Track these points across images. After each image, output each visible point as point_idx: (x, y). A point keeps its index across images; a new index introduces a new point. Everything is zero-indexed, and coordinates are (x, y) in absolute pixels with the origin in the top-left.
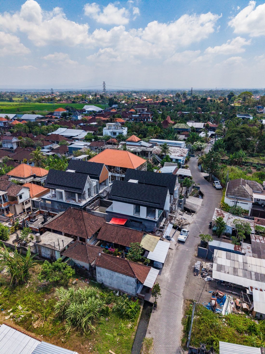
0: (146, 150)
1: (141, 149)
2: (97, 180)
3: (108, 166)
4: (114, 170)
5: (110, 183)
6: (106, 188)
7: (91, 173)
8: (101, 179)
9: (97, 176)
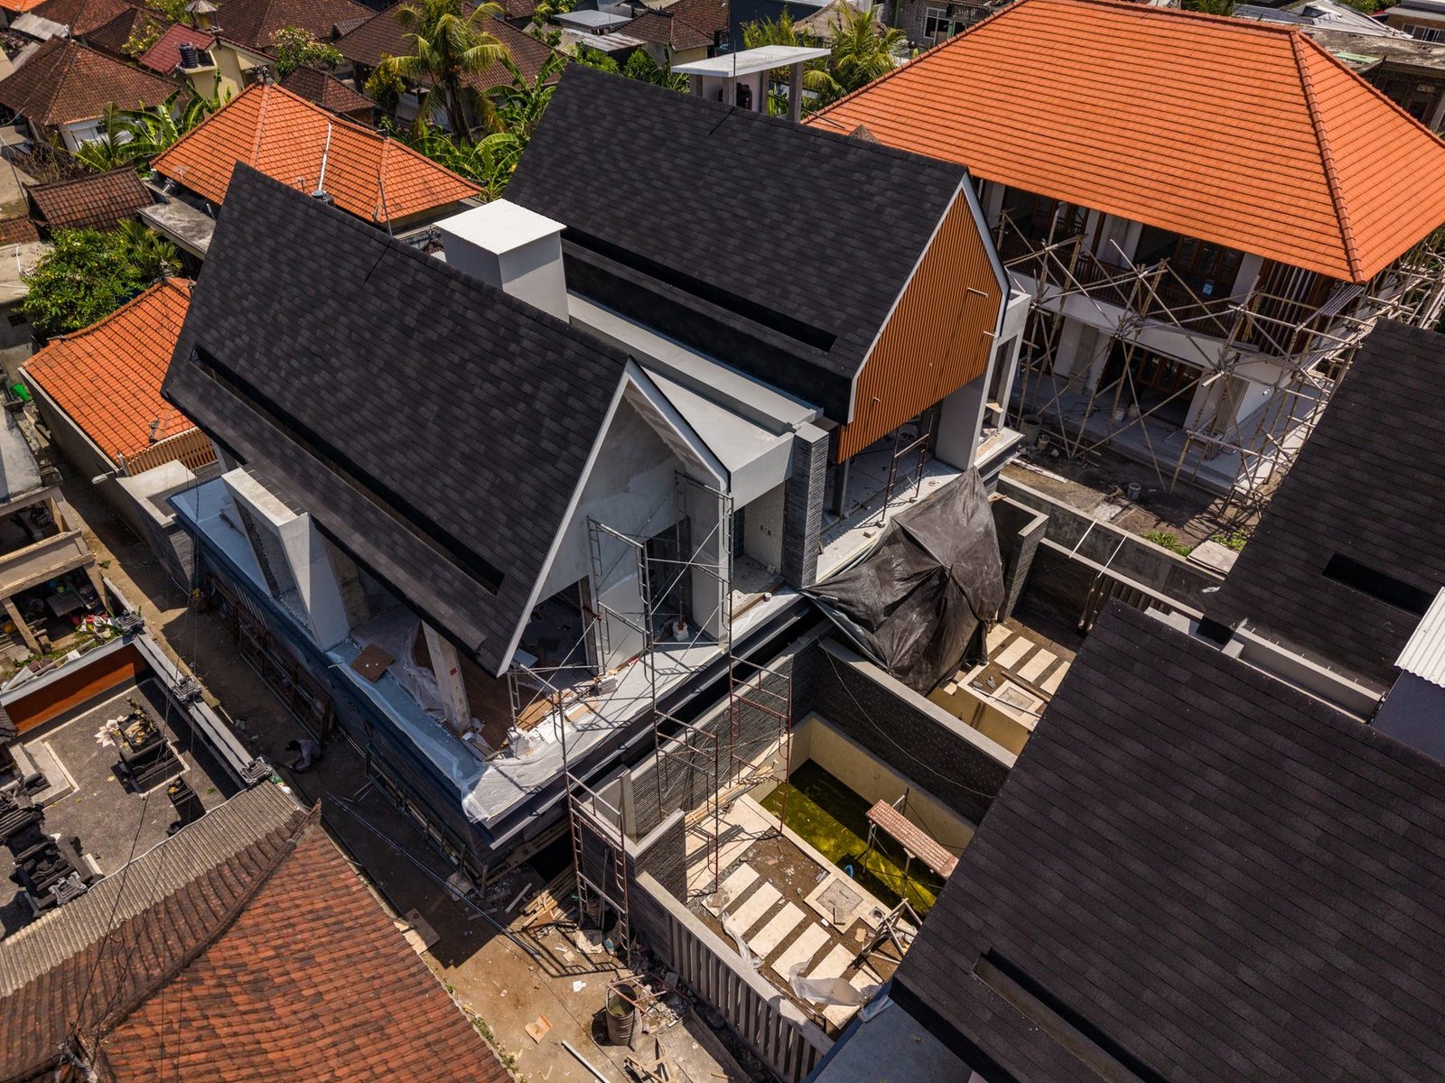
0: (1417, 61)
1: (1363, 52)
2: (803, 421)
3: (1013, 196)
4: (1065, 254)
5: (988, 423)
6: (927, 506)
7: (756, 297)
8: (867, 406)
9: (820, 351)
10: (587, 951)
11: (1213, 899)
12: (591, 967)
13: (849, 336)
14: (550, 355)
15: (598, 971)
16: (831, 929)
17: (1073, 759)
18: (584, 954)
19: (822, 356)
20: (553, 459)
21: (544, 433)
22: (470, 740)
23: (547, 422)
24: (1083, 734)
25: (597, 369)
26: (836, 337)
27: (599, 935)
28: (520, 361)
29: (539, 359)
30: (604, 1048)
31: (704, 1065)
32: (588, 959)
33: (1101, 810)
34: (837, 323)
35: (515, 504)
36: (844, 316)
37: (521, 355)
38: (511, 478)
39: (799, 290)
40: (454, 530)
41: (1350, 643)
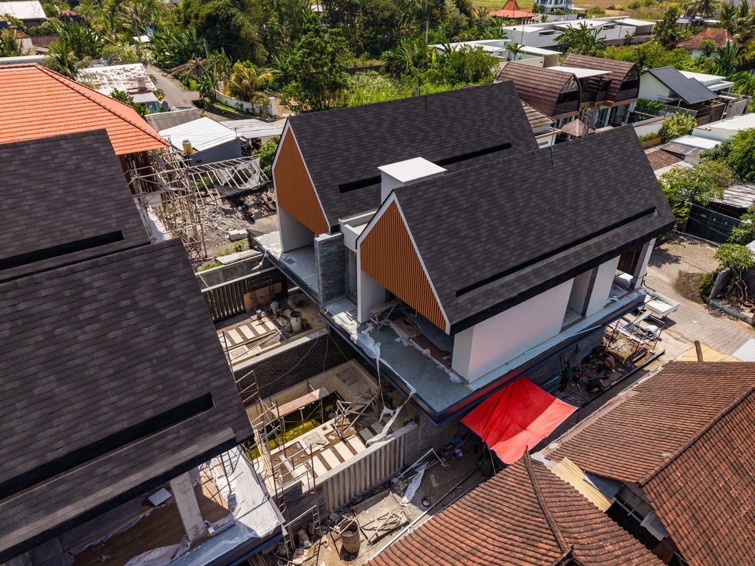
9: (119, 242)
10: (305, 558)
11: (467, 232)
12: (315, 558)
13: (127, 226)
14: (124, 276)
15: (318, 554)
16: (326, 447)
17: (424, 233)
18: (307, 560)
19: (124, 243)
20: (183, 317)
21: (162, 312)
22: (215, 529)
23: (159, 305)
24: (420, 226)
25: (166, 257)
26: (120, 232)
27: (299, 551)
28: (102, 296)
29: (119, 284)
30: (359, 556)
31: (377, 510)
32: (310, 559)
33: (439, 238)
34: (114, 225)
35: (180, 358)
36: (114, 220)
37: (100, 292)
38: (164, 351)
39: (72, 226)
40: (149, 414)
41: (361, 205)
